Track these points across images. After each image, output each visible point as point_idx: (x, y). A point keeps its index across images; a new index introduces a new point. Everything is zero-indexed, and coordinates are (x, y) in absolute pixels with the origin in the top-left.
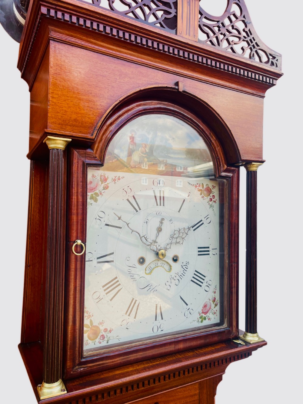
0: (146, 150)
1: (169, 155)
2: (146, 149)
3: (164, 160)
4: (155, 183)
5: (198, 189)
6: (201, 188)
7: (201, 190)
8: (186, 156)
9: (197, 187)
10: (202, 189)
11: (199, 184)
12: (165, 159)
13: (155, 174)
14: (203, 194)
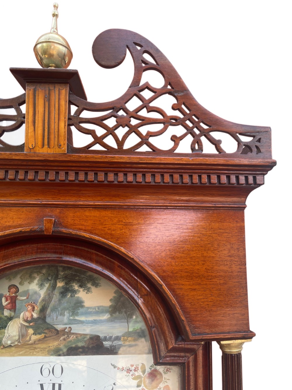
0: (32, 315)
1: (77, 318)
2: (33, 313)
3: (66, 328)
4: (45, 372)
5: (132, 375)
6: (139, 373)
7: (139, 377)
8: (111, 315)
9: (131, 373)
10: (141, 374)
11: (134, 366)
12: (68, 326)
13: (45, 355)
14: (143, 385)
